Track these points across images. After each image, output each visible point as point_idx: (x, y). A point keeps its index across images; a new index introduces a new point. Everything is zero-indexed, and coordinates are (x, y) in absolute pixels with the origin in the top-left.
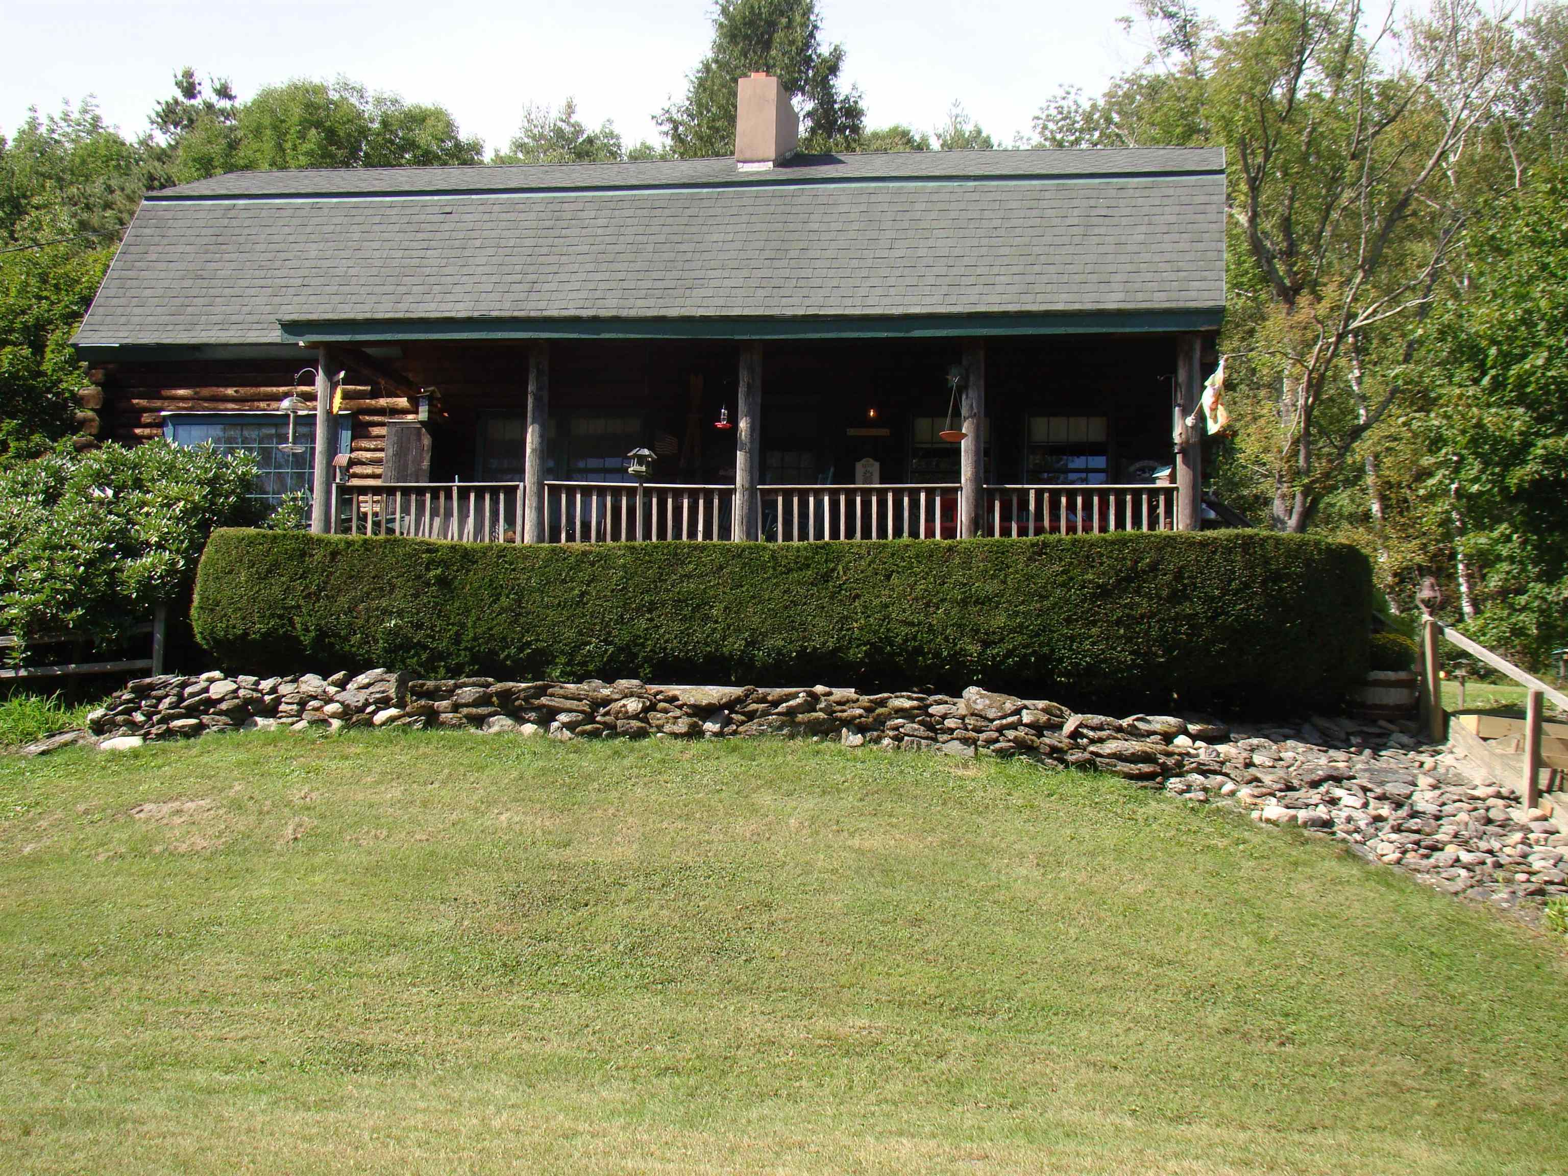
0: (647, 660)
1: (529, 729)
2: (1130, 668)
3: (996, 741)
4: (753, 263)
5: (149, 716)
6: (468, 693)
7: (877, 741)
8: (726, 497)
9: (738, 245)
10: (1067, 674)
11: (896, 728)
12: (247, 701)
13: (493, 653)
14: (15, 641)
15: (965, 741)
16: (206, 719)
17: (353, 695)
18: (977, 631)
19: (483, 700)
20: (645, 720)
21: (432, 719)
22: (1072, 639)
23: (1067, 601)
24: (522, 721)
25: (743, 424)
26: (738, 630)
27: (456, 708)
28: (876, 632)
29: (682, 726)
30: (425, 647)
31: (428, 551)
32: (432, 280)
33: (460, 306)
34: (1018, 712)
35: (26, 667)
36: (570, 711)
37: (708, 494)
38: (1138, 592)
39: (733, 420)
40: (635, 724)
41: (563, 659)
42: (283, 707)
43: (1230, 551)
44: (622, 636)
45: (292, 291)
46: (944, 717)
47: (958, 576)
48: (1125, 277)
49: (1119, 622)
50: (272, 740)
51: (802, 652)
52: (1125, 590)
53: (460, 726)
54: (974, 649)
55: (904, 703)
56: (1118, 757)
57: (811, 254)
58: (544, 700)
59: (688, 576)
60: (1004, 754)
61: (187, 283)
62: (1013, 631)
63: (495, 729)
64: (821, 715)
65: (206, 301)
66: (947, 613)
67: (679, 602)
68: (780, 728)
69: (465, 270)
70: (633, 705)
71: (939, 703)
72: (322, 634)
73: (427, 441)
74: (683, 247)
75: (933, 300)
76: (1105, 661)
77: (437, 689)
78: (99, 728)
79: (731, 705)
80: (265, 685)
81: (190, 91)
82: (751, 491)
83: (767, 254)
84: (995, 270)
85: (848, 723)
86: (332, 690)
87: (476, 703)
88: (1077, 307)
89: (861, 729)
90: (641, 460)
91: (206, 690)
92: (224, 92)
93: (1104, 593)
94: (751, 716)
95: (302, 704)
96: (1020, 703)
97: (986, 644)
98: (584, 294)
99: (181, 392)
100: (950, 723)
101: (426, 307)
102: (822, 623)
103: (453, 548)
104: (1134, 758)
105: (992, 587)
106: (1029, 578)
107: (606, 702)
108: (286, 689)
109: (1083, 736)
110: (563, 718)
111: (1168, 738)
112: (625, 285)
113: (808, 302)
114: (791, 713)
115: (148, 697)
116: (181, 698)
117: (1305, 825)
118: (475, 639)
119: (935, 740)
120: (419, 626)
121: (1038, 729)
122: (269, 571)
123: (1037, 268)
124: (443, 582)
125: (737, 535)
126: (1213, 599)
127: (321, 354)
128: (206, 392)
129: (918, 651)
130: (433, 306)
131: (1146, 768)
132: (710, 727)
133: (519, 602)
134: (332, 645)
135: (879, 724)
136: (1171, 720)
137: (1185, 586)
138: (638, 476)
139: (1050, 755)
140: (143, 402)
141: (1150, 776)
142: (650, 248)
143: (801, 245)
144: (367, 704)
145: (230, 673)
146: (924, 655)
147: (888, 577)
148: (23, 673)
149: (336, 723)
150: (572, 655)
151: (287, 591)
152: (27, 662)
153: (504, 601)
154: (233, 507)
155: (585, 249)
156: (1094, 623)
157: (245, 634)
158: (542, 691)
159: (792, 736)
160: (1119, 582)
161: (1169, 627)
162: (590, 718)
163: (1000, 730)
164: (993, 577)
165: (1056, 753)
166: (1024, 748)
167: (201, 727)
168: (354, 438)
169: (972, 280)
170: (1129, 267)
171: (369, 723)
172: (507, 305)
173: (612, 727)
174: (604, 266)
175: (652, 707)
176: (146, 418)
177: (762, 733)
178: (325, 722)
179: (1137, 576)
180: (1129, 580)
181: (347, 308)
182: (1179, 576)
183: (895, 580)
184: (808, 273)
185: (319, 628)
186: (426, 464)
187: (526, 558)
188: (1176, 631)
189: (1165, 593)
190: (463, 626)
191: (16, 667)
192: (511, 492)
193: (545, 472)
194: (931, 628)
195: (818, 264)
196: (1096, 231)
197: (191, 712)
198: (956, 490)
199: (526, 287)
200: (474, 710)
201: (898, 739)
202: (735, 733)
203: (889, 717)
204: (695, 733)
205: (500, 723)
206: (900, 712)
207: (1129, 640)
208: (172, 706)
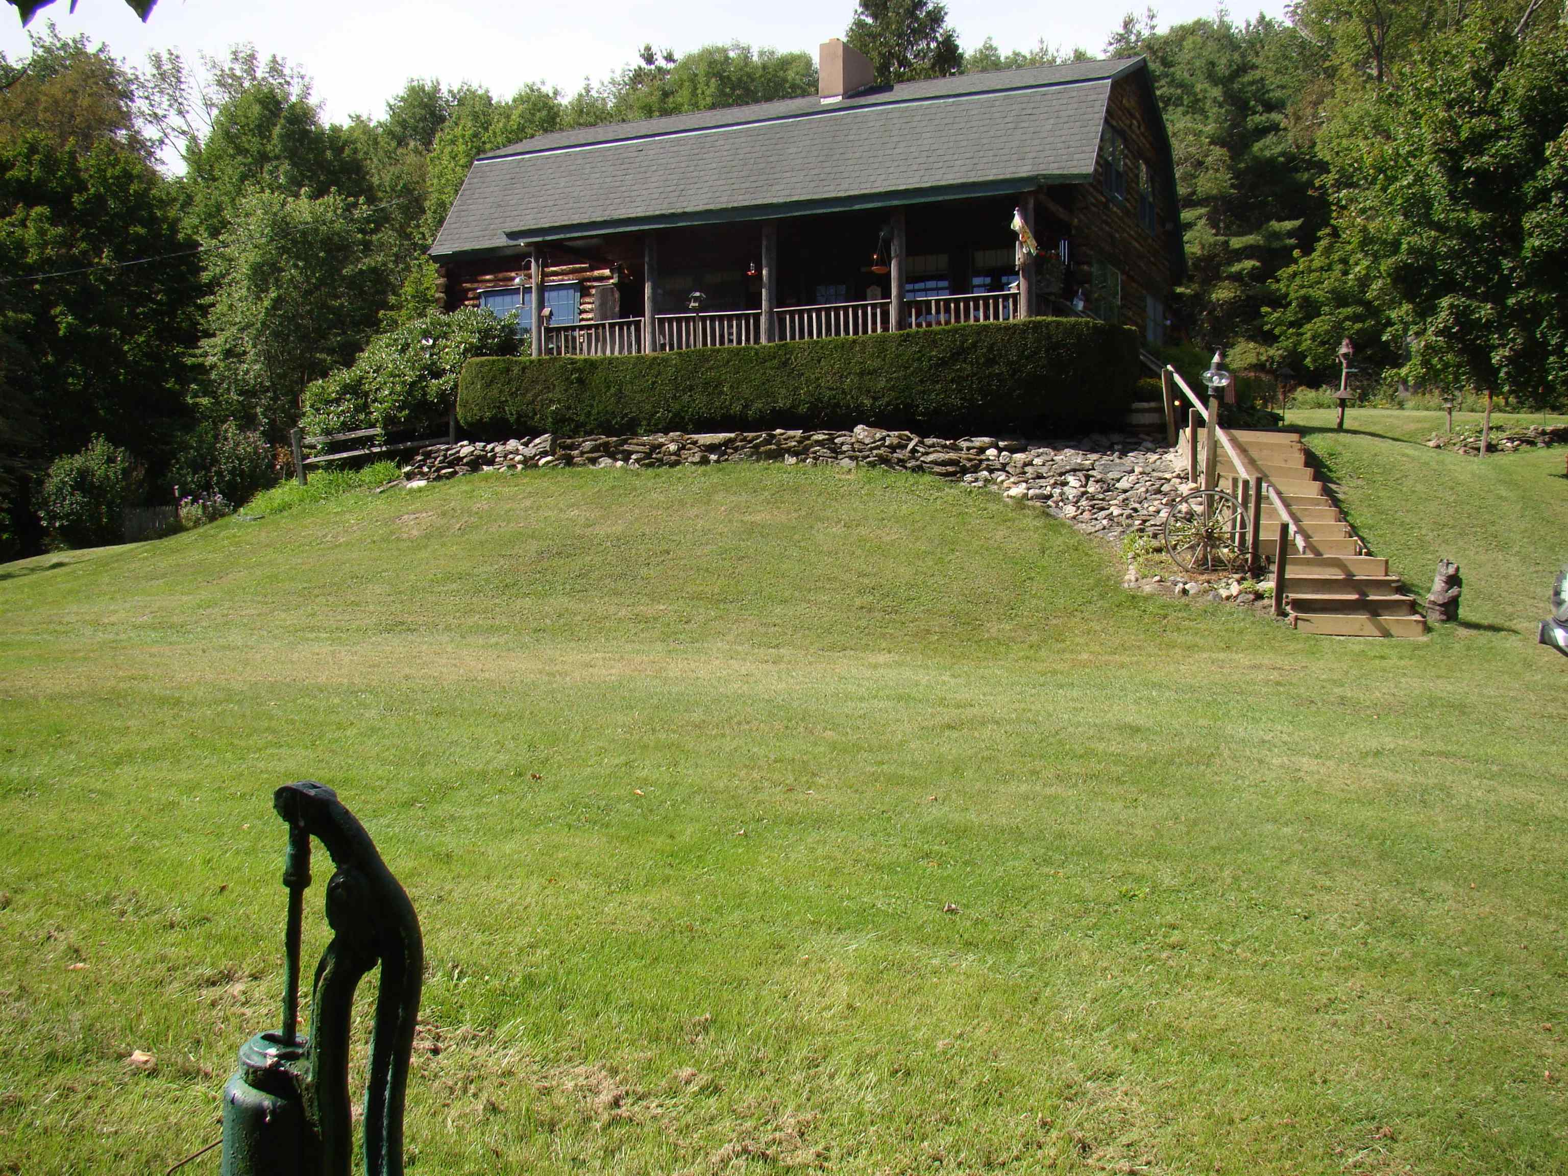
0: (690, 420)
1: (619, 464)
2: (959, 409)
3: (868, 457)
4: (811, 166)
5: (430, 468)
6: (588, 445)
7: (804, 460)
8: (757, 317)
9: (803, 154)
10: (922, 414)
11: (815, 452)
12: (479, 457)
13: (609, 422)
14: (378, 430)
15: (851, 458)
16: (457, 468)
17: (530, 451)
18: (869, 392)
19: (595, 449)
20: (679, 456)
21: (569, 461)
22: (924, 392)
23: (921, 370)
24: (616, 460)
25: (764, 272)
26: (738, 399)
27: (582, 453)
28: (812, 395)
29: (697, 458)
30: (573, 420)
31: (572, 363)
32: (626, 194)
33: (639, 209)
34: (883, 439)
35: (385, 444)
36: (638, 452)
37: (747, 317)
38: (965, 361)
39: (759, 270)
40: (673, 458)
41: (644, 423)
42: (497, 460)
43: (1024, 332)
44: (676, 407)
45: (548, 209)
46: (842, 444)
47: (858, 357)
48: (1034, 155)
49: (952, 381)
50: (487, 478)
51: (773, 410)
52: (957, 360)
53: (584, 464)
54: (868, 402)
55: (821, 437)
56: (935, 463)
57: (846, 156)
58: (626, 447)
59: (711, 369)
60: (872, 465)
61: (493, 210)
62: (889, 390)
63: (602, 465)
64: (773, 447)
65: (501, 220)
66: (852, 381)
67: (707, 384)
68: (751, 456)
69: (645, 186)
70: (673, 447)
71: (840, 436)
72: (519, 416)
73: (617, 295)
74: (771, 159)
75: (915, 180)
76: (944, 405)
77: (573, 444)
78: (409, 477)
79: (728, 443)
80: (489, 447)
81: (649, 59)
82: (770, 313)
83: (821, 159)
84: (956, 157)
85: (789, 451)
86: (521, 447)
87: (591, 451)
88: (1001, 177)
89: (796, 454)
90: (696, 299)
91: (458, 452)
92: (669, 58)
93: (943, 363)
94: (736, 449)
95: (505, 457)
96: (885, 433)
97: (875, 399)
98: (709, 195)
99: (488, 277)
100: (845, 448)
101: (618, 212)
102: (783, 391)
103: (585, 360)
104: (944, 463)
105: (877, 363)
106: (898, 356)
107: (661, 445)
108: (499, 449)
109: (918, 452)
110: (634, 457)
111: (982, 450)
112: (734, 187)
113: (839, 188)
114: (756, 447)
115: (430, 457)
116: (445, 456)
117: (1032, 498)
118: (598, 413)
119: (836, 458)
120: (569, 408)
121: (893, 448)
122: (491, 381)
123: (981, 154)
124: (580, 381)
125: (763, 340)
126: (1013, 363)
127: (532, 249)
128: (501, 275)
129: (837, 405)
130: (624, 211)
131: (951, 469)
132: (713, 457)
133: (620, 390)
134: (525, 422)
135: (806, 451)
136: (987, 439)
137: (995, 356)
138: (694, 310)
139: (897, 464)
140: (468, 285)
141: (953, 474)
142: (752, 161)
143: (841, 151)
144: (535, 455)
145: (472, 441)
146: (841, 408)
147: (819, 361)
148: (384, 449)
149: (520, 467)
150: (649, 420)
151: (501, 392)
152: (386, 443)
153: (613, 390)
154: (498, 344)
155: (714, 165)
156: (937, 382)
157: (481, 418)
158: (625, 442)
159: (758, 461)
160: (953, 355)
161: (985, 382)
162: (648, 455)
163: (871, 449)
164: (878, 357)
165: (902, 462)
166: (884, 460)
167: (455, 473)
168: (581, 297)
169: (940, 164)
170: (1038, 148)
171: (536, 466)
172: (664, 206)
173: (661, 460)
174: (724, 176)
175: (683, 448)
176: (470, 295)
177: (742, 459)
178: (514, 466)
179: (964, 350)
180: (959, 354)
181: (576, 216)
182: (991, 348)
183: (823, 363)
184: (842, 169)
185: (518, 413)
186: (617, 309)
187: (624, 363)
188: (989, 384)
189: (982, 360)
190: (592, 406)
191: (380, 446)
192: (637, 324)
193: (656, 310)
194: (844, 392)
195: (850, 162)
196: (1023, 125)
197: (451, 465)
198: (888, 303)
199: (677, 194)
200: (590, 455)
201: (816, 459)
202: (727, 460)
203: (812, 446)
204: (704, 461)
205: (605, 462)
206: (818, 443)
207: (960, 391)
208: (441, 462)
